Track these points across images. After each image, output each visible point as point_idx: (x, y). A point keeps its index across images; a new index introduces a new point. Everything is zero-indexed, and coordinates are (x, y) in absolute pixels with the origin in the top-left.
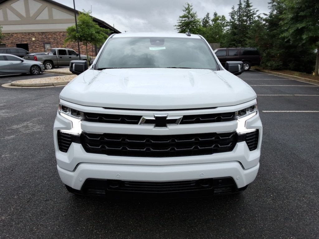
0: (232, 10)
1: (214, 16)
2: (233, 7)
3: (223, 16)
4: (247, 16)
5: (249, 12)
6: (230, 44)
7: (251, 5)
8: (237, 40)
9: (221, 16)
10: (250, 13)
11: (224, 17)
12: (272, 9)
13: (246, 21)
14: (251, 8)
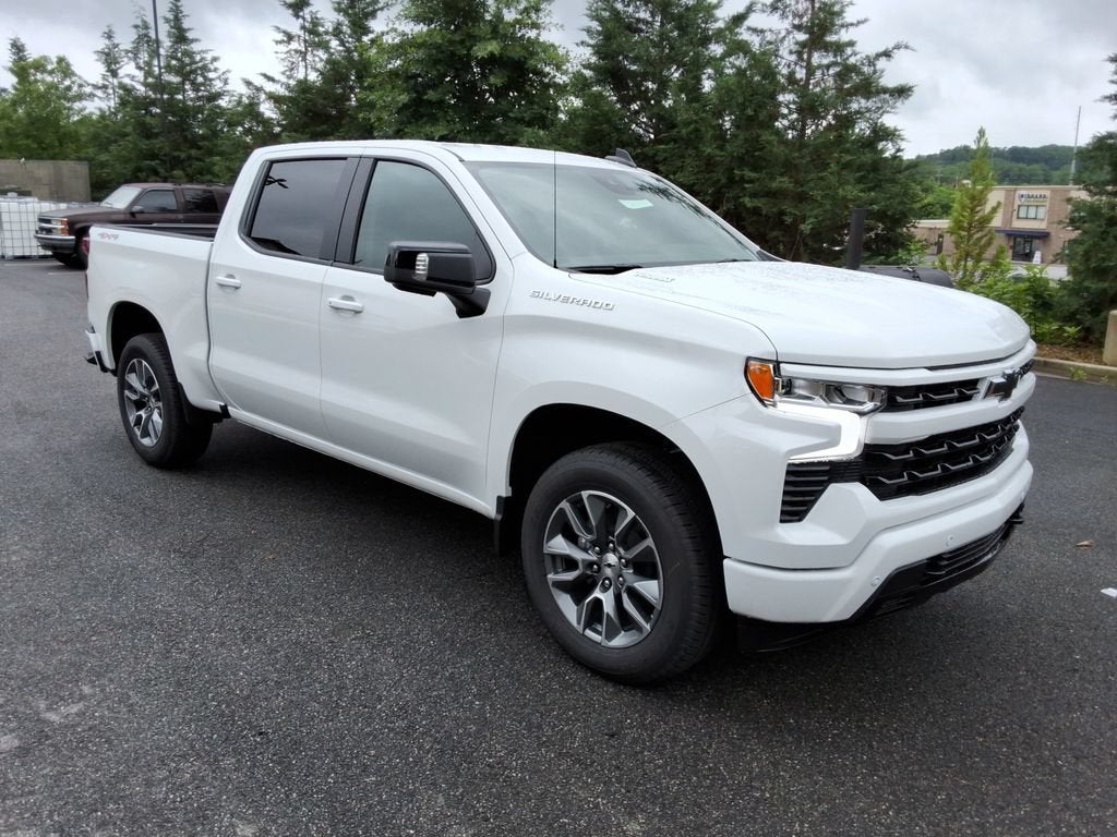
0: (107, 42)
1: (14, 54)
2: (110, 31)
3: (61, 60)
4: (179, 71)
5: (187, 60)
6: (139, 169)
7: (190, 35)
8: (165, 155)
9: (55, 60)
10: (190, 65)
11: (68, 65)
12: (289, 64)
13: (180, 89)
14: (195, 47)
